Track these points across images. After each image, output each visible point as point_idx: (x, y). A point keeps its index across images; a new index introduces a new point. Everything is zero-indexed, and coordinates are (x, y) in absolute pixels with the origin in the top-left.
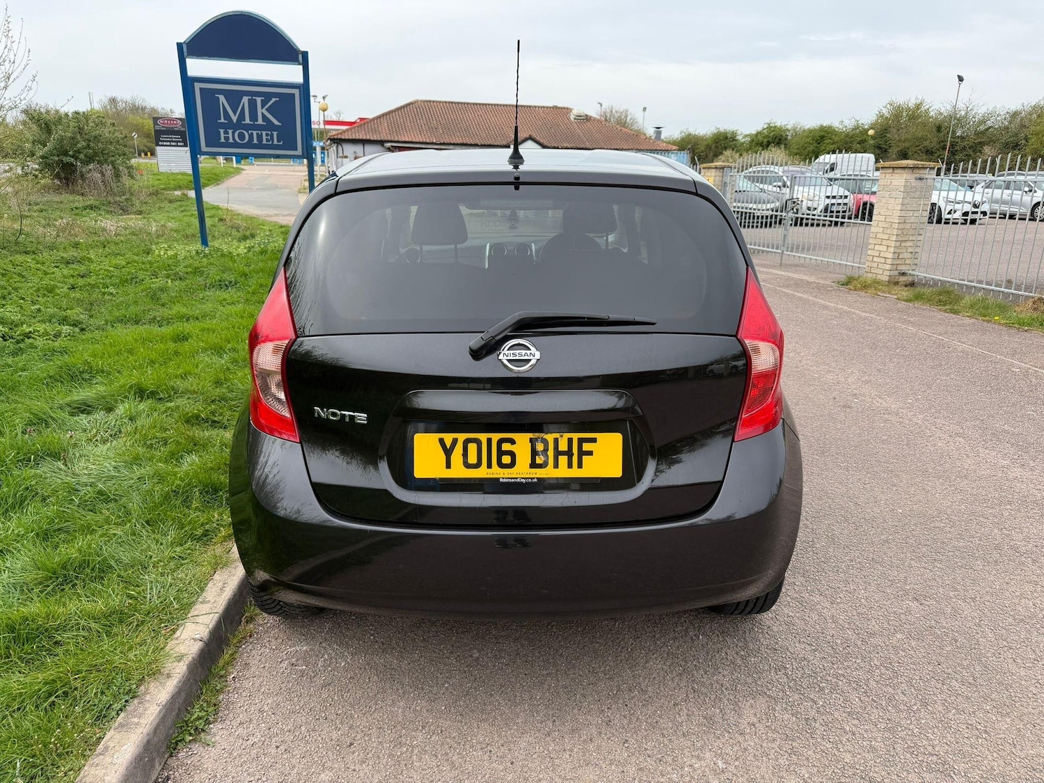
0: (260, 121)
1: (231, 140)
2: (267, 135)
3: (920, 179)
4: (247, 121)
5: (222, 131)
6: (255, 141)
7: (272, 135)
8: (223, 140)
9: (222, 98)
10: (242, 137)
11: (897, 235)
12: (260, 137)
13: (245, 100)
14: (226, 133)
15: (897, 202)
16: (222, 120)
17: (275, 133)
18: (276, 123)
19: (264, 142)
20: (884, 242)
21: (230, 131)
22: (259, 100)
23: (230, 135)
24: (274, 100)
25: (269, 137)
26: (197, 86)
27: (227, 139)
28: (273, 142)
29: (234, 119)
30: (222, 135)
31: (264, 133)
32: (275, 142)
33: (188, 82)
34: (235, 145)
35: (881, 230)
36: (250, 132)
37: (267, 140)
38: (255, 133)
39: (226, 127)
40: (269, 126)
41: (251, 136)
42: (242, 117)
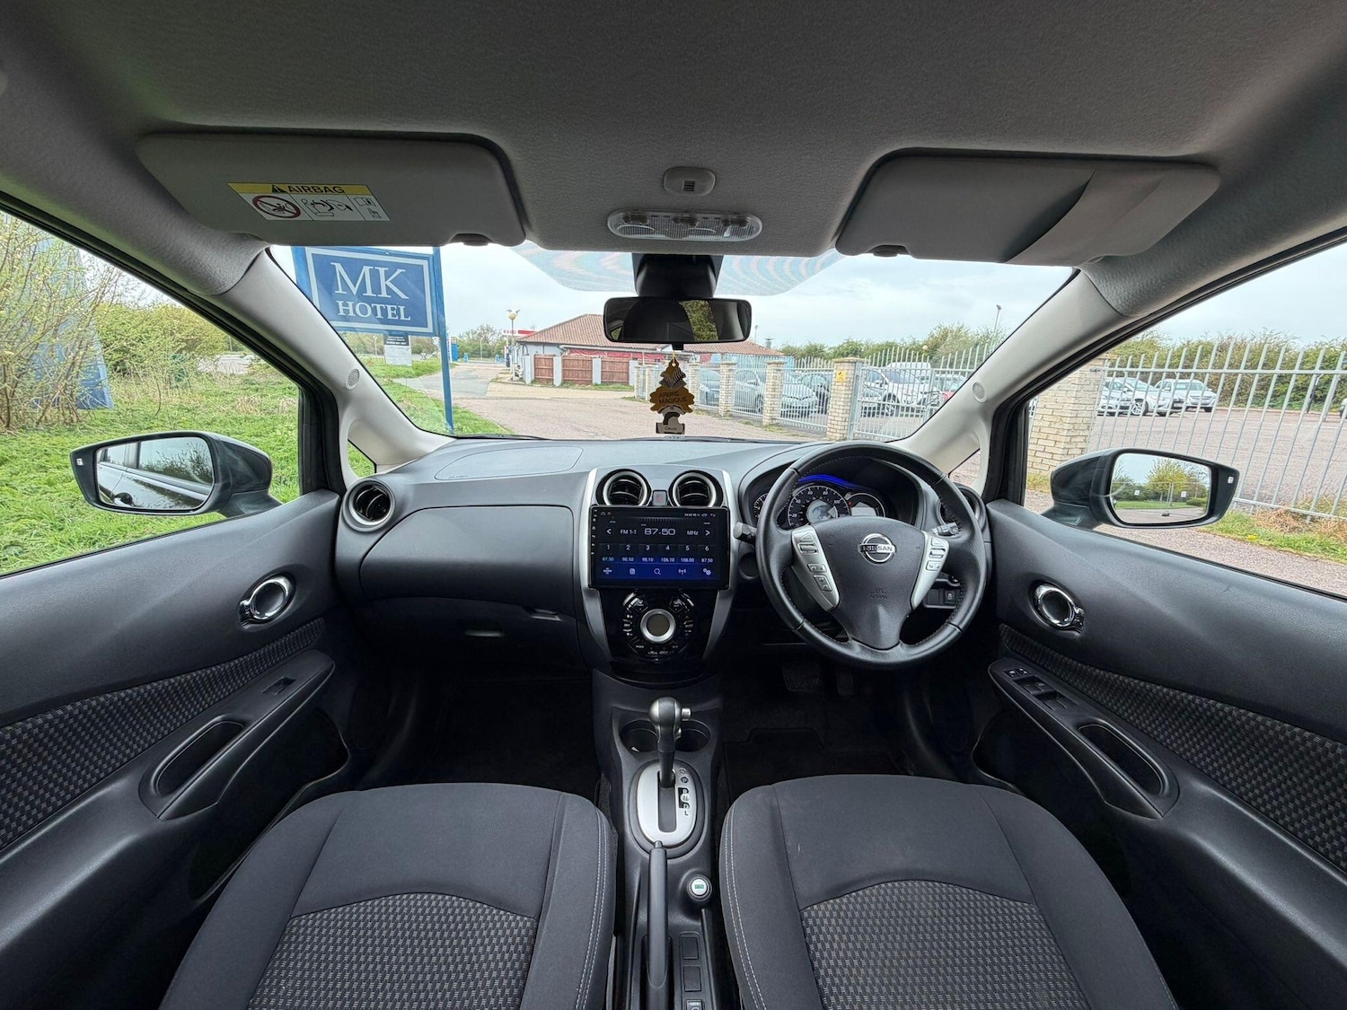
0: (384, 294)
1: (351, 314)
2: (393, 309)
3: (1095, 371)
4: (369, 293)
5: (340, 303)
6: (379, 316)
7: (398, 310)
8: (342, 313)
9: (339, 267)
10: (364, 310)
11: (1068, 430)
12: (384, 312)
13: (366, 269)
14: (345, 305)
15: (1068, 395)
16: (340, 291)
17: (402, 308)
18: (404, 296)
19: (390, 317)
20: (1051, 437)
21: (350, 304)
22: (382, 270)
23: (350, 308)
24: (399, 271)
25: (395, 312)
26: (311, 251)
27: (347, 311)
28: (400, 317)
29: (355, 290)
30: (341, 308)
31: (389, 307)
32: (403, 318)
34: (356, 319)
35: (1047, 424)
36: (373, 305)
37: (393, 315)
38: (378, 306)
39: (344, 298)
40: (394, 300)
41: (374, 310)
42: (363, 288)
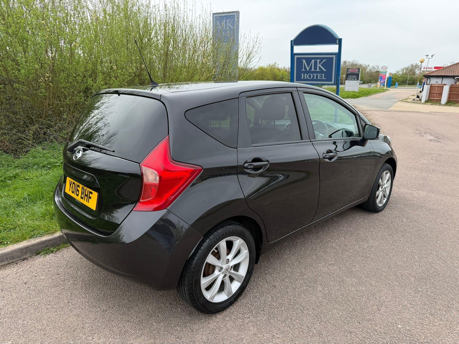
0: (318, 70)
1: (306, 78)
2: (320, 75)
4: (313, 70)
5: (302, 74)
6: (315, 78)
7: (322, 75)
8: (302, 78)
9: (304, 61)
10: (310, 76)
12: (317, 76)
13: (313, 61)
14: (304, 75)
16: (303, 70)
17: (323, 75)
18: (324, 70)
19: (319, 78)
21: (306, 74)
22: (318, 61)
23: (306, 76)
24: (324, 60)
25: (321, 76)
26: (296, 57)
27: (304, 77)
28: (322, 78)
29: (308, 69)
30: (303, 76)
31: (319, 74)
33: (293, 55)
34: (307, 80)
36: (313, 74)
37: (320, 78)
38: (315, 74)
39: (304, 72)
40: (321, 71)
41: (314, 76)
42: (311, 68)
